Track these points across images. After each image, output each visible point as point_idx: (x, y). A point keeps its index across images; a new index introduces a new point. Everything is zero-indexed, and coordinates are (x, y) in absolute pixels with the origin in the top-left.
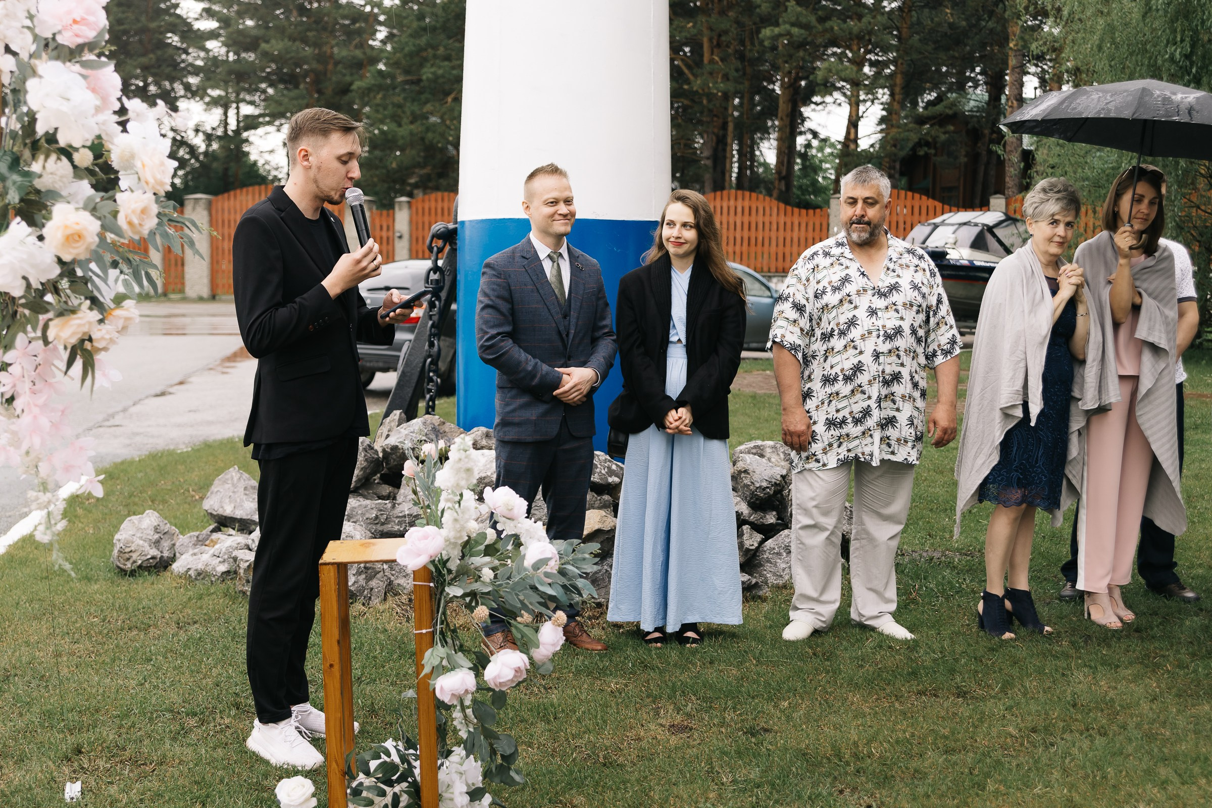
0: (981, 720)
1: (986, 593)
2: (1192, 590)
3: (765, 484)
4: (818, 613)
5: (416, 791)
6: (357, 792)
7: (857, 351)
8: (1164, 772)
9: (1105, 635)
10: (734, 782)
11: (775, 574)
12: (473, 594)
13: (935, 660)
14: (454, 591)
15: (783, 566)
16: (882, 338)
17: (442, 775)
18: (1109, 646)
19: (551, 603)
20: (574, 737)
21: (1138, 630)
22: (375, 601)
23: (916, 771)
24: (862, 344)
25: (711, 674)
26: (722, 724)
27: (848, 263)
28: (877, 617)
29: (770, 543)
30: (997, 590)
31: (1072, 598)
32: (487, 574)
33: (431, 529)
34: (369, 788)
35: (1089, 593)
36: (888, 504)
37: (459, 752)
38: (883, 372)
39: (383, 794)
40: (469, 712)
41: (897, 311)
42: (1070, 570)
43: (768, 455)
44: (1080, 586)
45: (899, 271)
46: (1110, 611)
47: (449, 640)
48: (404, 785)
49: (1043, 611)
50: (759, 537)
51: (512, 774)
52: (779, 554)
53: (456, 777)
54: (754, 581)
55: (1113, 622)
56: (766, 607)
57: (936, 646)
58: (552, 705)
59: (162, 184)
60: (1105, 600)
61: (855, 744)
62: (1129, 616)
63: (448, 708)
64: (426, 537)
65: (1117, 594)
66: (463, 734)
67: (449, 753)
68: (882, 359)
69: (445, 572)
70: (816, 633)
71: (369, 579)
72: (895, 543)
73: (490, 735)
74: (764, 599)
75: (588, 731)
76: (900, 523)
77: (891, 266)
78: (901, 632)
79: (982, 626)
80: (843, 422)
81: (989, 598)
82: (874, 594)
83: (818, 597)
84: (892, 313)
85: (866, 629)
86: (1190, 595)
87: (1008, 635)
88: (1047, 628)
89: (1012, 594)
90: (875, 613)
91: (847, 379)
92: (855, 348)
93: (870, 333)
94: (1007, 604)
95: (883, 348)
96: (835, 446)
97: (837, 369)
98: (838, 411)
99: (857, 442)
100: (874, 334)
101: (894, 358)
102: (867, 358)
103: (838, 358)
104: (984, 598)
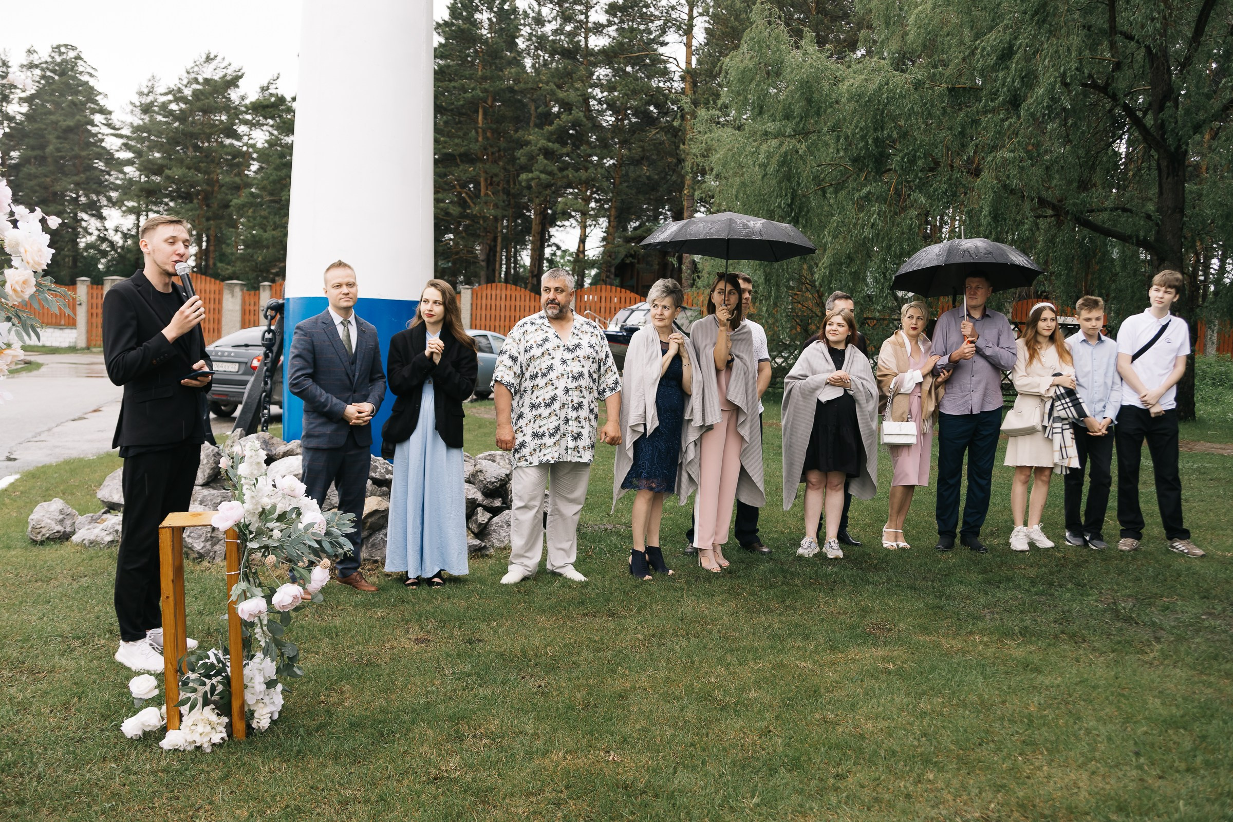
0: (621, 631)
1: (634, 550)
2: (767, 547)
3: (493, 480)
4: (526, 566)
5: (227, 682)
6: (185, 684)
7: (554, 387)
8: (729, 658)
9: (710, 576)
10: (454, 673)
11: (499, 540)
12: (266, 547)
14: (254, 545)
15: (505, 534)
16: (571, 379)
17: (247, 671)
18: (710, 583)
19: (319, 552)
20: (348, 647)
21: (730, 572)
22: (218, 560)
23: (574, 663)
24: (557, 382)
25: (448, 605)
26: (451, 637)
27: (547, 329)
28: (563, 567)
29: (496, 519)
31: (691, 553)
32: (277, 534)
33: (235, 503)
34: (194, 680)
35: (701, 550)
36: (572, 492)
37: (259, 655)
38: (571, 401)
39: (204, 684)
40: (265, 628)
42: (690, 534)
43: (498, 461)
44: (695, 545)
45: (581, 335)
46: (713, 561)
47: (251, 579)
48: (219, 678)
50: (489, 515)
51: (295, 669)
52: (502, 526)
53: (257, 672)
54: (483, 544)
55: (715, 568)
56: (491, 562)
57: (600, 585)
58: (335, 627)
59: (41, 264)
60: (710, 553)
61: (537, 648)
62: (725, 563)
63: (252, 624)
64: (232, 509)
65: (719, 550)
66: (263, 644)
67: (253, 656)
68: (571, 392)
69: (247, 532)
70: (525, 579)
71: (213, 545)
72: (577, 517)
73: (279, 644)
74: (489, 557)
75: (358, 643)
76: (580, 504)
77: (576, 332)
78: (578, 577)
79: (631, 572)
80: (543, 435)
81: (635, 553)
82: (562, 552)
83: (526, 555)
84: (576, 363)
85: (555, 575)
86: (765, 550)
87: (647, 577)
88: (671, 572)
89: (649, 549)
90: (562, 564)
91: (547, 406)
92: (552, 385)
93: (562, 375)
94: (647, 556)
95: (572, 385)
96: (538, 451)
97: (540, 399)
98: (540, 427)
99: (551, 449)
100: (565, 376)
101: (579, 392)
102: (560, 392)
103: (541, 392)
104: (632, 553)
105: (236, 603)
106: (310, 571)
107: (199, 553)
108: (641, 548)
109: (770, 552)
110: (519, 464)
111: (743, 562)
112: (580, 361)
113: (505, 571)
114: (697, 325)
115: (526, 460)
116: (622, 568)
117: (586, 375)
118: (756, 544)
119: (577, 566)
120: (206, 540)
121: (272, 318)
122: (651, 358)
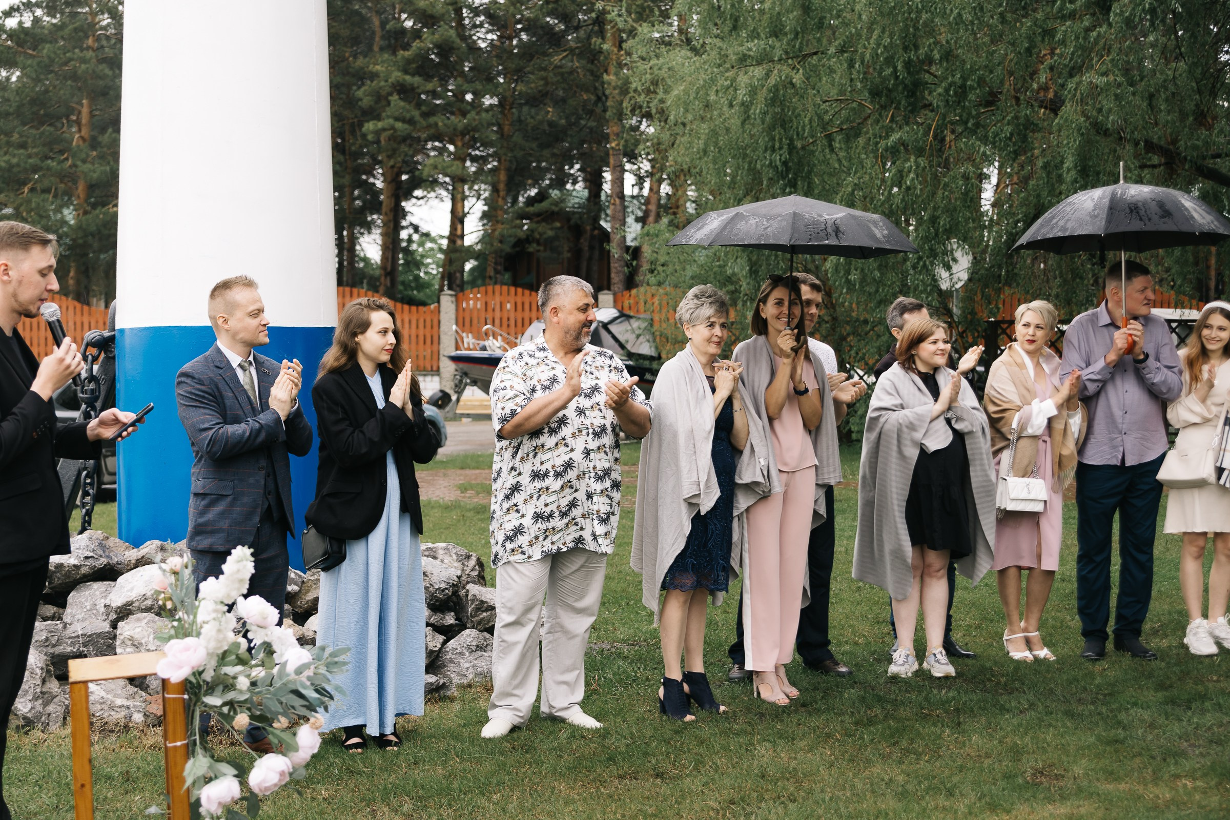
0: (682, 797)
1: (665, 679)
2: (845, 665)
3: (443, 586)
4: (516, 709)
7: (569, 449)
9: (777, 712)
11: (458, 674)
12: (231, 704)
13: (627, 745)
14: (214, 701)
15: (467, 665)
16: (591, 436)
18: (782, 721)
21: (804, 705)
22: (54, 727)
24: (573, 442)
27: (554, 365)
28: (567, 708)
29: (452, 644)
31: (741, 680)
32: (243, 682)
35: (757, 672)
36: (581, 597)
38: (595, 468)
42: (737, 652)
43: (440, 557)
44: (749, 666)
45: (596, 373)
46: (777, 689)
49: (717, 692)
50: (441, 638)
52: (461, 654)
54: (441, 682)
55: (782, 700)
56: (456, 706)
60: (772, 679)
62: (794, 692)
65: (783, 673)
68: (592, 455)
69: (202, 683)
70: (514, 729)
71: (46, 704)
74: (452, 699)
76: (592, 615)
77: (588, 369)
78: (590, 722)
79: (663, 710)
80: (551, 516)
81: (669, 683)
82: (565, 687)
83: (516, 692)
84: (597, 413)
85: (555, 720)
86: (843, 669)
87: (689, 718)
88: (722, 708)
89: (689, 677)
90: (566, 705)
91: (558, 475)
92: (566, 445)
93: (580, 431)
94: (686, 687)
95: (593, 445)
96: (541, 538)
97: (548, 466)
98: (546, 505)
99: (560, 534)
100: (584, 432)
101: (603, 454)
102: (577, 456)
103: (549, 455)
104: (664, 684)
107: (25, 718)
108: (675, 674)
109: (850, 673)
110: (512, 558)
111: (816, 689)
112: (600, 410)
113: (484, 720)
114: (742, 349)
115: (523, 553)
116: (643, 709)
117: (609, 429)
118: (828, 662)
119: (585, 705)
120: (35, 698)
121: (95, 359)
122: (699, 401)
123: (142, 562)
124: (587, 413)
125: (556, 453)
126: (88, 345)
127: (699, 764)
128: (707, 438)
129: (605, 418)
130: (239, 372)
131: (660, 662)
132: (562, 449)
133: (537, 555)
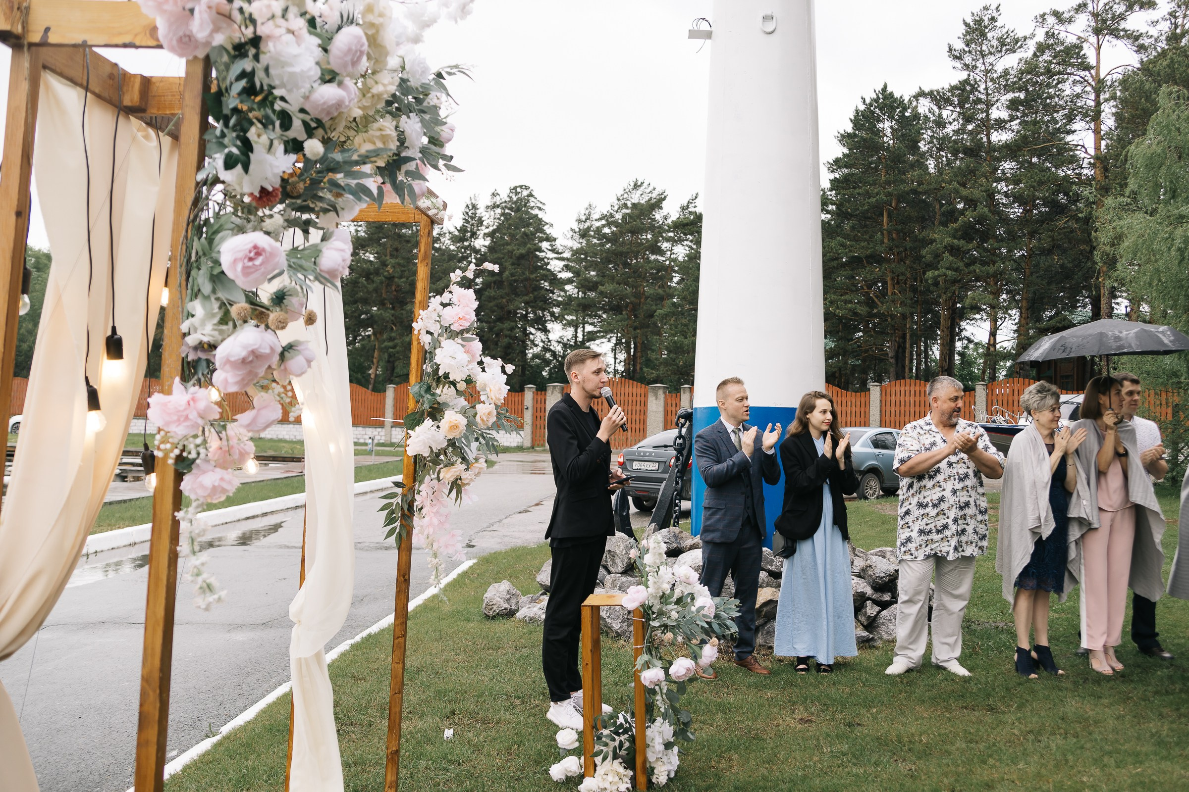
0: (997, 726)
1: (1018, 647)
2: (1170, 652)
3: (882, 575)
4: (910, 658)
5: (632, 739)
6: (599, 738)
7: (942, 489)
8: (1106, 759)
9: (1100, 678)
10: (832, 751)
11: (887, 633)
12: (665, 626)
14: (656, 624)
16: (957, 481)
17: (649, 732)
18: (1100, 685)
19: (709, 631)
20: (739, 722)
23: (946, 751)
24: (945, 484)
25: (832, 691)
26: (833, 719)
28: (947, 661)
29: (884, 613)
30: (1025, 645)
32: (674, 615)
33: (641, 587)
34: (606, 736)
35: (1090, 650)
36: (957, 588)
37: (659, 720)
38: (958, 501)
39: (614, 740)
40: (664, 696)
41: (964, 463)
43: (887, 557)
44: (1084, 645)
46: (1105, 663)
47: (653, 653)
48: (626, 736)
50: (877, 609)
51: (689, 734)
52: (890, 620)
53: (657, 734)
54: (871, 636)
55: (1107, 671)
56: (878, 653)
57: (983, 680)
58: (729, 704)
59: (499, 399)
60: (1102, 656)
61: (913, 735)
62: (1119, 666)
63: (653, 692)
64: (638, 592)
65: (1111, 652)
66: (662, 710)
67: (655, 720)
68: (958, 493)
69: (650, 612)
70: (909, 671)
72: (962, 613)
73: (676, 711)
74: (877, 648)
75: (748, 719)
76: (965, 600)
78: (962, 671)
79: (1017, 670)
80: (930, 532)
81: (1021, 651)
82: (947, 646)
83: (911, 647)
84: (962, 465)
85: (940, 668)
86: (1167, 655)
87: (1033, 676)
88: (1060, 672)
89: (1038, 648)
90: (946, 658)
91: (934, 506)
92: (940, 486)
93: (949, 477)
94: (1034, 654)
95: (959, 486)
96: (924, 546)
97: (928, 499)
98: (927, 525)
99: (937, 544)
100: (952, 478)
101: (965, 492)
102: (948, 494)
103: (928, 493)
104: (1017, 651)
105: (640, 671)
106: (701, 648)
107: (617, 632)
109: (1172, 658)
110: (904, 557)
111: (1139, 666)
113: (890, 663)
115: (912, 555)
116: (1009, 666)
117: (971, 475)
118: (1155, 649)
119: (962, 661)
120: (623, 622)
121: (683, 425)
122: (1040, 461)
123: (693, 547)
124: (954, 465)
125: (933, 491)
126: (679, 417)
127: (1021, 707)
128: (1045, 487)
129: (968, 467)
130: (732, 436)
131: (1014, 635)
132: (938, 489)
133: (921, 557)
